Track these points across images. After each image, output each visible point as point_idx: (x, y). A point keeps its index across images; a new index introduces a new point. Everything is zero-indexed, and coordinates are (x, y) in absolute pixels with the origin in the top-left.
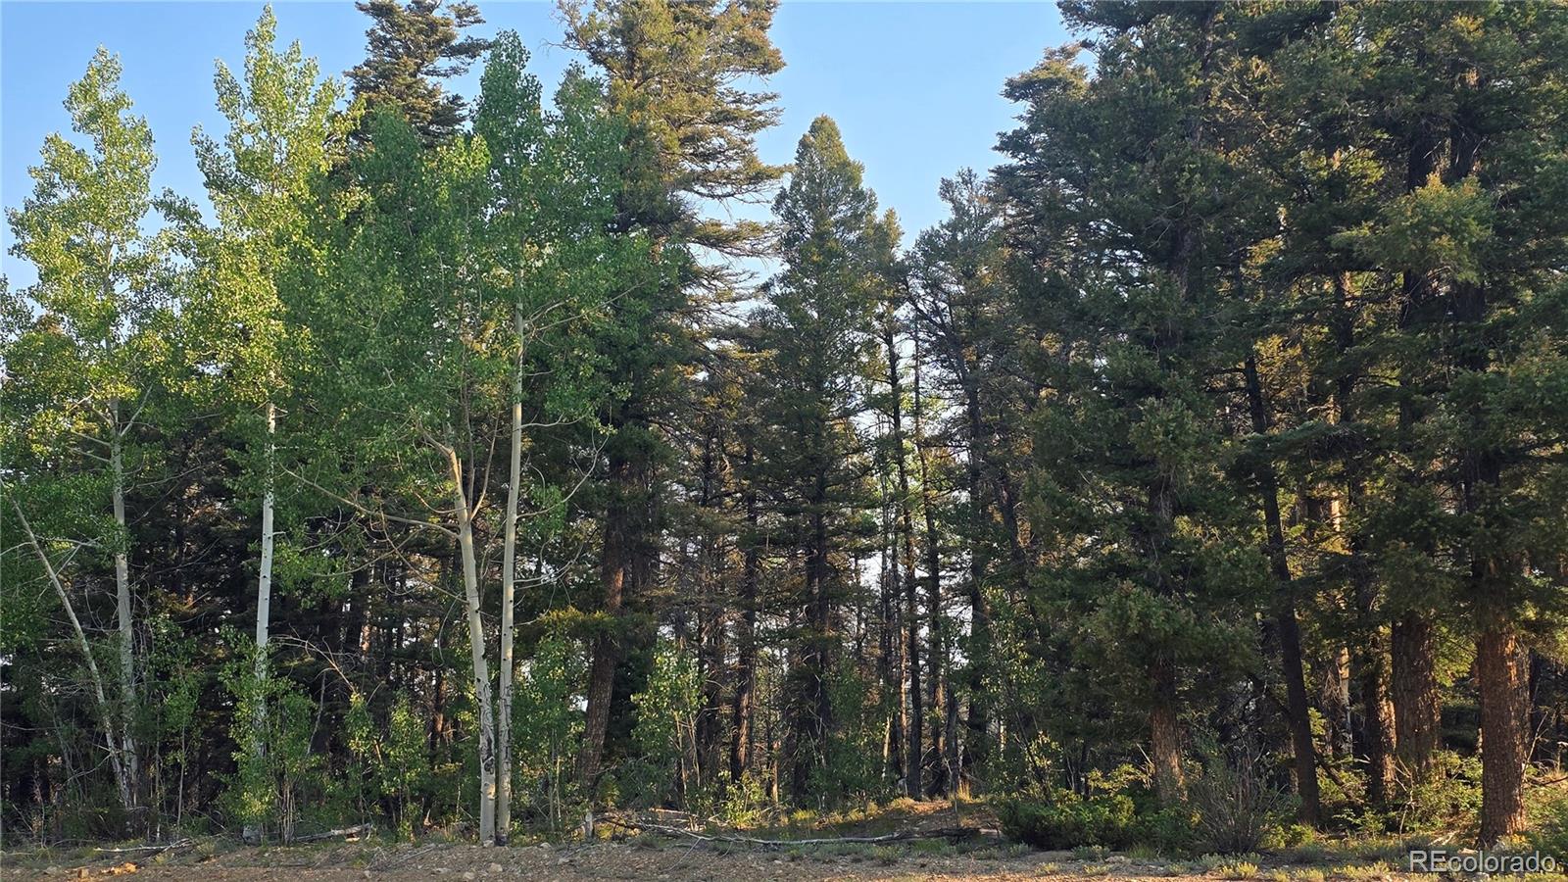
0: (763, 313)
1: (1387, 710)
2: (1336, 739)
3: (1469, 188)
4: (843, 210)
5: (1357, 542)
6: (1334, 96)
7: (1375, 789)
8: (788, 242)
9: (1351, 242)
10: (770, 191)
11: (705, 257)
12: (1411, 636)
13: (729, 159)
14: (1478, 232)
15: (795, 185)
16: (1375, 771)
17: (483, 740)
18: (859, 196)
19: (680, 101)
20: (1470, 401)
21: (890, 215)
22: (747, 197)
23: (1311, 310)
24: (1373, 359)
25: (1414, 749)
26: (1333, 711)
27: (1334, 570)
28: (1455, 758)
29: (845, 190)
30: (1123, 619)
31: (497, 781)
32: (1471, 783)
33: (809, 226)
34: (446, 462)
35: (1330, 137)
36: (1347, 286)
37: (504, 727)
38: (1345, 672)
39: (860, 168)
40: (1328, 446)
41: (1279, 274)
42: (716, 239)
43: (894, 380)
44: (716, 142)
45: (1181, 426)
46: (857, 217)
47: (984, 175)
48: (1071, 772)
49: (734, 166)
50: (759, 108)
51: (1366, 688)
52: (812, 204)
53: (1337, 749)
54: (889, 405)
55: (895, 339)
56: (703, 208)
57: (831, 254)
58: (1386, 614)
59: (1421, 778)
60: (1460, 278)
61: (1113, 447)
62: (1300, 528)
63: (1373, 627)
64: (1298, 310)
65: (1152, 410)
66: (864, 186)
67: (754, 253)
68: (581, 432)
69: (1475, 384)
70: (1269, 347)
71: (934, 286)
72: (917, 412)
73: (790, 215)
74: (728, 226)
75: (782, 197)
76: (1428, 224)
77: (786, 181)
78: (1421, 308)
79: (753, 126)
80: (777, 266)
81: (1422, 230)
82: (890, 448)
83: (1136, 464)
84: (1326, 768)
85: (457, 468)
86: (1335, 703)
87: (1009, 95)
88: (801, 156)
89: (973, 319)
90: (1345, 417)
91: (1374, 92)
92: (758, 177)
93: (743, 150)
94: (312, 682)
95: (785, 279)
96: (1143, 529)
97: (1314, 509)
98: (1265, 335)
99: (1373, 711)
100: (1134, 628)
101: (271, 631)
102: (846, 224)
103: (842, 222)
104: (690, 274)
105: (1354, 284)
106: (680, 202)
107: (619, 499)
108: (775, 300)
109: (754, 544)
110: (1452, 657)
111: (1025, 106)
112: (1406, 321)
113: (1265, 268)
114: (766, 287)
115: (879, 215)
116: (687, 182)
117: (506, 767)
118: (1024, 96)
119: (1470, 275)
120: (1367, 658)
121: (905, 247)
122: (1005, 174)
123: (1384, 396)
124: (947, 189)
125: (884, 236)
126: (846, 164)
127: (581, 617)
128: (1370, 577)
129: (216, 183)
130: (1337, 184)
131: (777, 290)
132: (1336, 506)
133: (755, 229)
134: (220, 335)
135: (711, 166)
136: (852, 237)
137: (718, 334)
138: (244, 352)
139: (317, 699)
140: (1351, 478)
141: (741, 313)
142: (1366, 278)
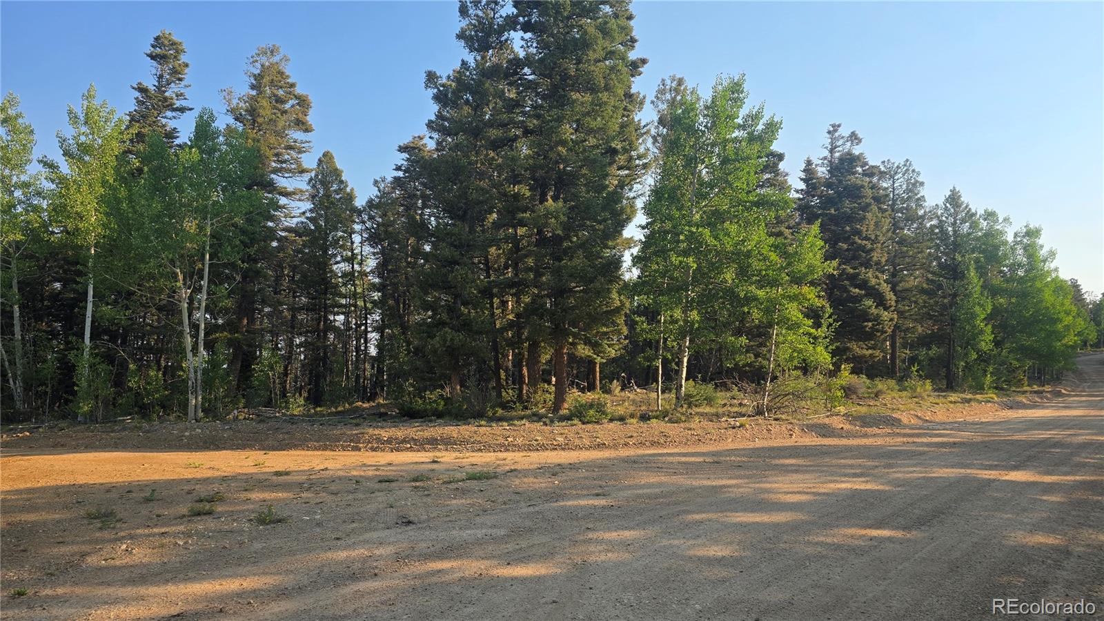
0: (302, 223)
1: (525, 371)
2: (507, 379)
3: (560, 204)
4: (335, 187)
5: (517, 316)
7: (520, 395)
8: (313, 197)
9: (523, 217)
10: (306, 177)
11: (283, 201)
12: (534, 346)
13: (291, 164)
14: (563, 218)
15: (316, 176)
16: (521, 390)
17: (190, 383)
18: (342, 182)
19: (272, 140)
20: (557, 272)
21: (352, 190)
22: (298, 178)
23: (506, 239)
24: (526, 256)
25: (533, 383)
26: (506, 370)
27: (511, 325)
28: (546, 386)
29: (336, 179)
30: (445, 341)
31: (196, 398)
32: (550, 393)
33: (321, 191)
34: (176, 274)
35: (515, 180)
36: (518, 231)
37: (199, 377)
38: (511, 358)
39: (342, 172)
40: (511, 284)
41: (497, 225)
42: (286, 194)
43: (352, 250)
44: (286, 157)
45: (467, 276)
46: (340, 189)
47: (389, 179)
48: (420, 392)
49: (293, 166)
50: (303, 145)
51: (518, 363)
52: (323, 183)
53: (508, 383)
54: (350, 260)
55: (353, 236)
56: (282, 182)
57: (332, 203)
58: (527, 339)
59: (535, 392)
60: (557, 233)
61: (443, 282)
62: (500, 310)
63: (522, 344)
64: (503, 239)
65: (457, 270)
66: (343, 178)
67: (300, 200)
68: (233, 266)
69: (559, 267)
70: (493, 250)
71: (371, 218)
72: (360, 264)
73: (314, 186)
74: (290, 189)
75: (311, 180)
76: (548, 214)
77: (313, 174)
78: (542, 241)
79: (300, 152)
80: (309, 205)
81: (546, 216)
82: (349, 276)
83: (450, 288)
84: (505, 389)
85: (181, 277)
86: (507, 367)
87: (399, 151)
88: (319, 165)
89: (386, 232)
90: (516, 275)
92: (303, 171)
93: (297, 161)
94: (109, 358)
95: (311, 210)
96: (451, 310)
97: (504, 304)
98: (491, 246)
99: (520, 371)
100: (448, 343)
101: (92, 338)
102: (337, 192)
103: (335, 191)
104: (278, 207)
105: (521, 231)
106: (272, 179)
107: (246, 291)
108: (307, 218)
109: (294, 310)
110: (546, 354)
111: (405, 156)
112: (538, 244)
113: (493, 223)
114: (304, 213)
115: (348, 190)
116: (275, 171)
117: (200, 392)
118: (404, 152)
119: (559, 232)
120: (519, 353)
121: (360, 203)
122: (398, 179)
123: (529, 269)
124: (376, 183)
125: (350, 198)
126: (337, 169)
127: (229, 336)
128: (522, 327)
129: (67, 153)
130: (517, 196)
131: (308, 215)
132: (510, 303)
133: (301, 191)
134: (69, 217)
135: (284, 165)
136: (338, 197)
137: (284, 230)
138: (81, 225)
139: (113, 366)
140: (516, 295)
141: (292, 223)
142: (525, 229)
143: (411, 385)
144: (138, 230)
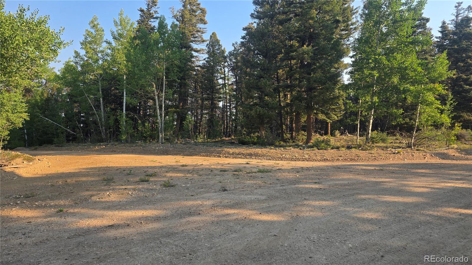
0: (204, 63)
1: (294, 125)
2: (287, 129)
3: (310, 47)
4: (217, 47)
5: (291, 101)
6: (291, 32)
7: (292, 137)
8: (208, 52)
9: (292, 55)
10: (206, 43)
11: (195, 54)
12: (298, 115)
13: (199, 38)
14: (311, 54)
15: (210, 43)
16: (292, 134)
17: (159, 128)
18: (220, 45)
19: (191, 28)
20: (308, 80)
21: (224, 48)
22: (202, 44)
23: (286, 66)
24: (295, 73)
25: (298, 131)
26: (287, 125)
27: (288, 105)
28: (303, 132)
29: (217, 44)
31: (162, 134)
32: (305, 136)
33: (212, 50)
34: (153, 85)
35: (291, 39)
36: (292, 62)
37: (163, 126)
38: (289, 120)
39: (220, 41)
40: (288, 86)
41: (282, 60)
42: (197, 51)
43: (225, 75)
44: (197, 35)
45: (266, 83)
46: (219, 48)
47: (239, 43)
48: (249, 134)
49: (200, 39)
50: (204, 30)
51: (291, 122)
52: (212, 46)
53: (287, 131)
54: (224, 79)
55: (225, 68)
56: (194, 46)
57: (215, 54)
58: (294, 112)
59: (298, 135)
60: (308, 61)
61: (256, 86)
62: (283, 98)
63: (293, 113)
64: (284, 66)
65: (262, 80)
66: (220, 44)
67: (203, 54)
68: (174, 81)
69: (309, 77)
70: (280, 71)
71: (231, 60)
72: (228, 80)
73: (209, 48)
74: (199, 49)
75: (207, 45)
76: (304, 53)
77: (208, 42)
78: (302, 66)
79: (202, 33)
80: (207, 56)
82: (224, 85)
83: (260, 88)
84: (285, 133)
85: (155, 86)
86: (287, 124)
87: (243, 30)
88: (210, 38)
89: (236, 65)
90: (290, 82)
91: (297, 32)
92: (203, 41)
93: (201, 37)
94: (132, 119)
95: (208, 58)
96: (260, 98)
97: (285, 96)
98: (279, 69)
99: (292, 125)
100: (258, 113)
101: (126, 111)
102: (218, 49)
103: (217, 49)
104: (192, 57)
105: (293, 62)
106: (191, 45)
107: (181, 92)
108: (206, 61)
109: (203, 100)
110: (304, 118)
111: (245, 32)
112: (300, 68)
113: (280, 59)
114: (205, 59)
115: (223, 48)
116: (192, 41)
117: (163, 132)
118: (245, 30)
119: (309, 61)
120: (292, 118)
121: (226, 54)
122: (242, 43)
123: (296, 79)
124: (233, 44)
125: (223, 52)
126: (217, 40)
127: (175, 110)
128: (293, 106)
130: (291, 46)
131: (206, 60)
132: (289, 95)
133: (203, 50)
134: (116, 63)
135: (196, 39)
136: (218, 52)
137: (197, 66)
138: (120, 66)
139: (133, 121)
140: (291, 91)
141: (201, 63)
142: (295, 61)
143: (245, 131)
144: (137, 67)
